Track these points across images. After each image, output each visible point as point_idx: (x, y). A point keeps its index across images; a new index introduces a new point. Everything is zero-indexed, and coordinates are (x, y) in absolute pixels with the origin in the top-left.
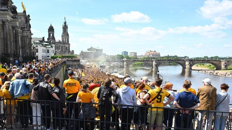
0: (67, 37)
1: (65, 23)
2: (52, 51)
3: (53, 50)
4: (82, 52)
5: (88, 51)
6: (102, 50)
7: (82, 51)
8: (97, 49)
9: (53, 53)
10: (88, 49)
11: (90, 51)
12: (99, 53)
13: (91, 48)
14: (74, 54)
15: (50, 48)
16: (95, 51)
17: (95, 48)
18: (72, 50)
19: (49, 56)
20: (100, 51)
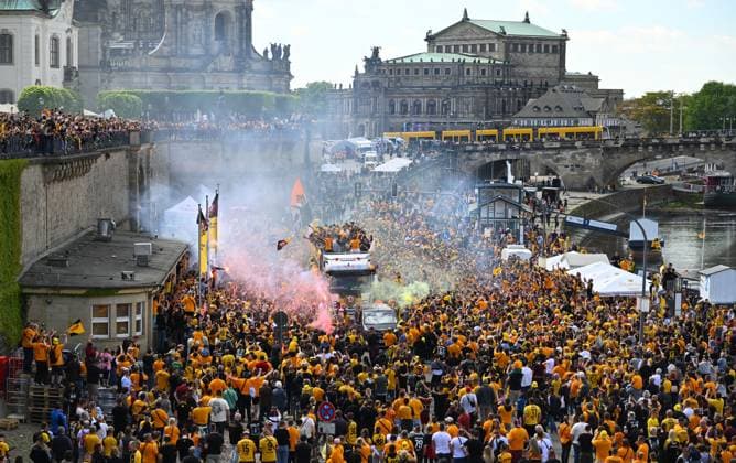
2: (46, 47)
3: (55, 40)
4: (373, 62)
5: (427, 59)
6: (558, 45)
7: (376, 51)
8: (510, 32)
9: (55, 65)
10: (430, 39)
11: (448, 51)
12: (534, 71)
13: (463, 33)
14: (291, 77)
15: (25, 19)
16: (498, 57)
17: (497, 30)
18: (273, 47)
19: (13, 89)
20: (539, 51)
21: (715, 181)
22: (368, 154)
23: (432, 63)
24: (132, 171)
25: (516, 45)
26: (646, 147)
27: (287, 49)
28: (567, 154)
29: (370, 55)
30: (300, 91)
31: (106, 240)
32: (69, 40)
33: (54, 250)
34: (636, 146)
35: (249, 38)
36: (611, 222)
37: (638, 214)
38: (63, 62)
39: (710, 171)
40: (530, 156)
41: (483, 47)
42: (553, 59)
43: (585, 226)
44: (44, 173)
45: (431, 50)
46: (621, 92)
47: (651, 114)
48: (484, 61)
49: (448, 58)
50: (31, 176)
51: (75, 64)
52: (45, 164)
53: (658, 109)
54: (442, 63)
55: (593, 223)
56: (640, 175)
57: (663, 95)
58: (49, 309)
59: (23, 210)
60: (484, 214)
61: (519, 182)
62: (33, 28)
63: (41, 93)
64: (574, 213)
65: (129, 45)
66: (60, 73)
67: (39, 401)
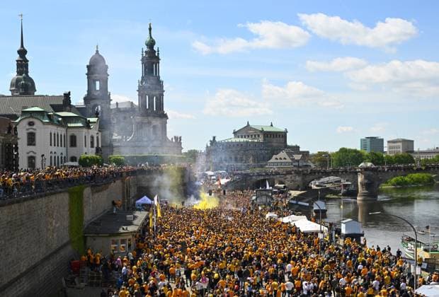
0: (157, 92)
1: (151, 44)
2: (89, 140)
3: (92, 137)
4: (213, 142)
7: (214, 138)
8: (265, 130)
9: (92, 146)
10: (235, 133)
11: (242, 137)
12: (275, 144)
13: (247, 130)
14: (182, 148)
15: (81, 130)
16: (261, 140)
17: (261, 129)
18: (175, 137)
19: (76, 156)
20: (277, 137)
21: (345, 186)
22: (213, 178)
23: (236, 142)
24: (123, 187)
25: (267, 135)
26: (318, 173)
27: (180, 138)
28: (288, 176)
29: (212, 139)
30: (186, 153)
31: (115, 214)
32: (97, 137)
33: (95, 219)
34: (315, 173)
35: (166, 134)
36: (307, 202)
37: (316, 199)
38: (95, 145)
39: (344, 182)
40: (275, 177)
41: (255, 136)
42: (282, 140)
43: (297, 204)
44: (92, 190)
45: (235, 137)
46: (308, 152)
47: (319, 160)
48: (256, 141)
49: (242, 140)
50: (87, 191)
51: (100, 146)
52: (92, 186)
53: (323, 158)
54: (240, 142)
55: (299, 203)
56: (317, 184)
57: (324, 153)
58: (95, 242)
59: (84, 204)
60: (258, 201)
61: (271, 188)
62: (84, 133)
63: (87, 158)
64: (292, 199)
65: (120, 137)
66: (94, 149)
67: (93, 278)
